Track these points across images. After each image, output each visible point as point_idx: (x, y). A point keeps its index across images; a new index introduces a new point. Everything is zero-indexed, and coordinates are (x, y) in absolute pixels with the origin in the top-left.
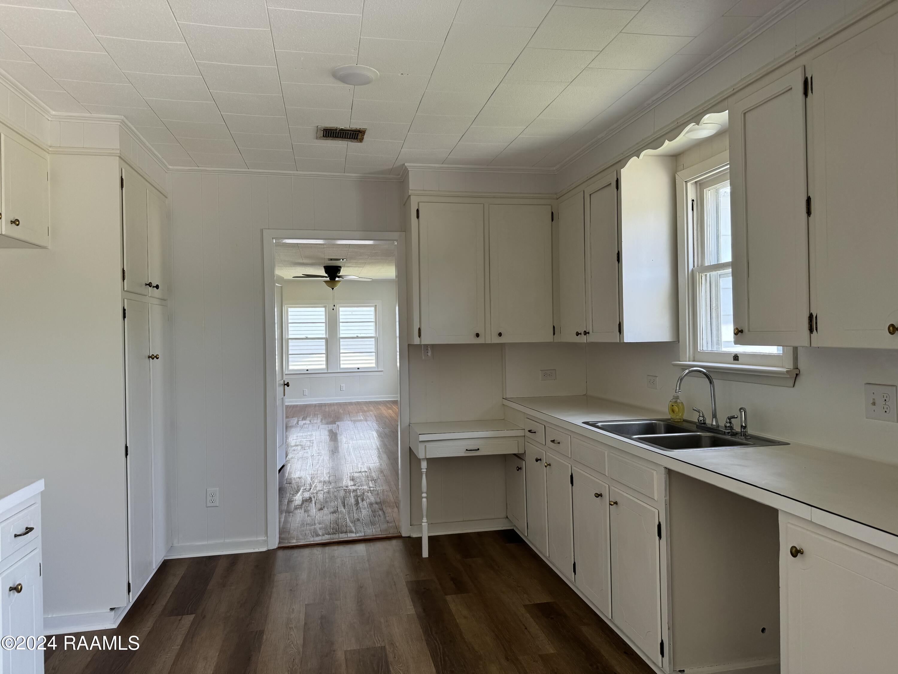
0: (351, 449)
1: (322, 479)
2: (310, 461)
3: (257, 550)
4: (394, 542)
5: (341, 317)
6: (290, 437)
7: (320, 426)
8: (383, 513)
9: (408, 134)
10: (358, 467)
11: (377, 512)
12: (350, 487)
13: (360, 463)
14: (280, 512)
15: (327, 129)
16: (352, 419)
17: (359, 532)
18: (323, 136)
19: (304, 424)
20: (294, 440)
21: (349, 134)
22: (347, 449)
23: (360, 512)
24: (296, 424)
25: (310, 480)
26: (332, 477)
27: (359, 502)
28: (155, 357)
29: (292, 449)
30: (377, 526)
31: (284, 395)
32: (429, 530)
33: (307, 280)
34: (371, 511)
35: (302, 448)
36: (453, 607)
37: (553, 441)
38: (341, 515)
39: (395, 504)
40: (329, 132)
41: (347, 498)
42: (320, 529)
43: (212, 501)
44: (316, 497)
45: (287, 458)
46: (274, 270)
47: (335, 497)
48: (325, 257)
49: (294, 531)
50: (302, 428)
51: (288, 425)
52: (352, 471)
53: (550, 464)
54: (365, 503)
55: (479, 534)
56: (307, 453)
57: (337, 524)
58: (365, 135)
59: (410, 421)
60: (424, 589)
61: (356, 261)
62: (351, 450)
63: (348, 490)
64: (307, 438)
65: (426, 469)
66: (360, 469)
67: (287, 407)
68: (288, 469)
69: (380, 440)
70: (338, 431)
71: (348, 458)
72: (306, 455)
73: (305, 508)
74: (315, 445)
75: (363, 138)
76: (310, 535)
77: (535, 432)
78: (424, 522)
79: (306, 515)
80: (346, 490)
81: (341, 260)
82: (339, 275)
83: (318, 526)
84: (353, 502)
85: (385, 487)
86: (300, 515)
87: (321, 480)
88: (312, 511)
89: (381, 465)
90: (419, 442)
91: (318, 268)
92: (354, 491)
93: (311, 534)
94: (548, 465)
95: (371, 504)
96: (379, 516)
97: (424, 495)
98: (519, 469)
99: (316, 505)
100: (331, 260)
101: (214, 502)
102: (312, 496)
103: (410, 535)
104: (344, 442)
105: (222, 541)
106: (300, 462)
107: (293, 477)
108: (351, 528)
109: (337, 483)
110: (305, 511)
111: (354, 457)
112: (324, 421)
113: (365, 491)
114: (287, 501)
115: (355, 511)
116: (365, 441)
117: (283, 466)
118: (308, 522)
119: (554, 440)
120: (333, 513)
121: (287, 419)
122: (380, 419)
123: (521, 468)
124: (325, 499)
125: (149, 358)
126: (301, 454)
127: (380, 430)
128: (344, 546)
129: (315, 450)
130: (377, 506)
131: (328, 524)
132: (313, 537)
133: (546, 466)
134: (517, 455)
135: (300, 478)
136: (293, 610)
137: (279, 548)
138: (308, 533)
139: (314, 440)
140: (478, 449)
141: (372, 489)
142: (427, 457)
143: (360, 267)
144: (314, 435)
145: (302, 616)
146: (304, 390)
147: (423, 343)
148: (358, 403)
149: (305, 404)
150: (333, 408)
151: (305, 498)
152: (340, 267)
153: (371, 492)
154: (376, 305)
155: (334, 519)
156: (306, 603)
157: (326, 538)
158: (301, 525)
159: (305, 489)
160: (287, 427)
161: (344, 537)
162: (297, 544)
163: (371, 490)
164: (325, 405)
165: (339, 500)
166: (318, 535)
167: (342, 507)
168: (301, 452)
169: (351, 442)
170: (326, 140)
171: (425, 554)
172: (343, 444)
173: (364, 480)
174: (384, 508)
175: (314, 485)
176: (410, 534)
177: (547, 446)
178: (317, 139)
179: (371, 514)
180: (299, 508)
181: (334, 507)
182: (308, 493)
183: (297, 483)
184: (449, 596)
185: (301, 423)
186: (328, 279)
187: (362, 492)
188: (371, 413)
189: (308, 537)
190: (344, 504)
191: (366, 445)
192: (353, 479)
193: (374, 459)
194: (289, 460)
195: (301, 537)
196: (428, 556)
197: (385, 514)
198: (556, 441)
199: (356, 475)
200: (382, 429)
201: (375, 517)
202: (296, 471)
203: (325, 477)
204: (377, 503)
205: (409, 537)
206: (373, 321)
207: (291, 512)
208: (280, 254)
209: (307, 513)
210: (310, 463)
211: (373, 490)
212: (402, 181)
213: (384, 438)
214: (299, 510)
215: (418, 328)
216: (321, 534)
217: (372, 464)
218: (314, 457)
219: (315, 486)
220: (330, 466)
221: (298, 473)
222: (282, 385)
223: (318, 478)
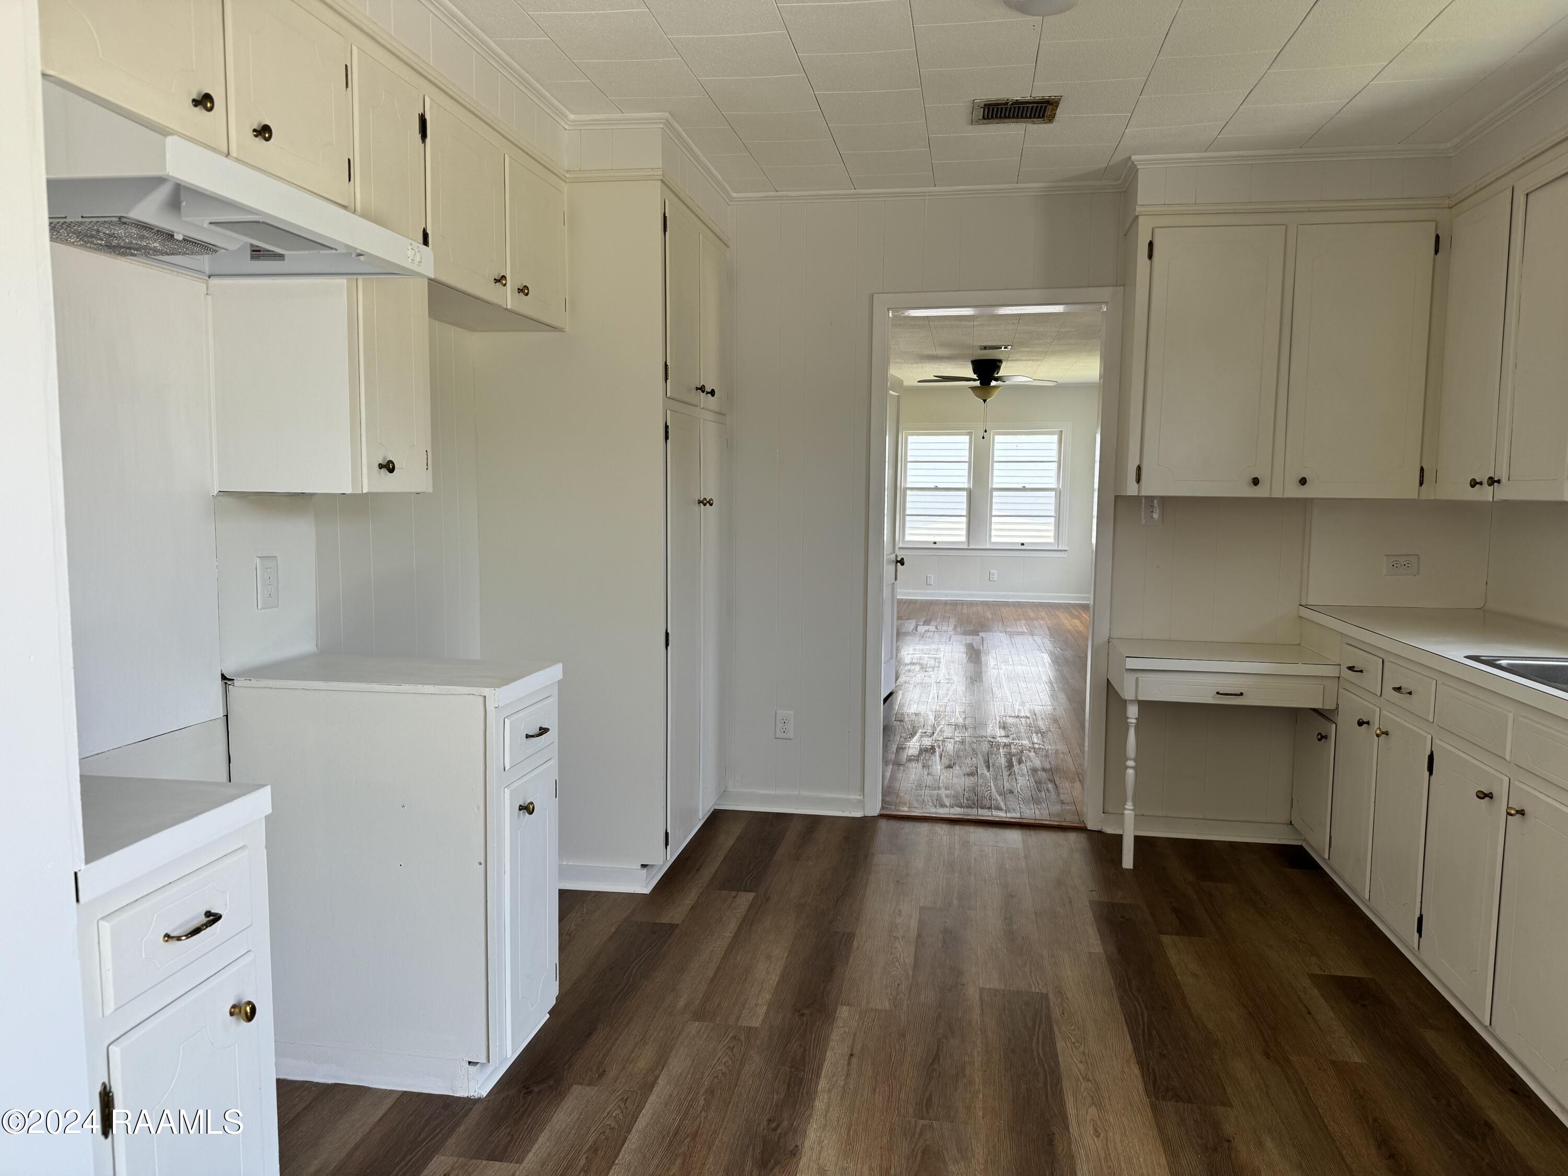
0: (1003, 678)
1: (953, 720)
2: (934, 690)
3: (847, 814)
4: (1072, 836)
5: (996, 453)
6: (903, 650)
7: (952, 637)
8: (1055, 787)
9: (1140, 99)
10: (1014, 709)
11: (1045, 783)
12: (999, 740)
13: (1018, 703)
14: (884, 763)
15: (990, 105)
16: (1007, 630)
17: (1012, 811)
18: (983, 117)
19: (926, 631)
20: (909, 654)
21: (1030, 108)
22: (997, 677)
23: (1014, 780)
24: (912, 631)
25: (933, 720)
26: (969, 719)
27: (1014, 764)
28: (708, 502)
29: (906, 668)
30: (1044, 805)
31: (896, 580)
32: (1136, 826)
33: (942, 386)
34: (1033, 780)
35: (922, 668)
36: (1173, 956)
37: (1398, 689)
38: (982, 780)
39: (1076, 776)
40: (993, 109)
41: (994, 756)
42: (947, 796)
43: (784, 730)
44: (941, 747)
45: (898, 682)
46: (887, 369)
47: (974, 751)
48: (975, 344)
49: (906, 793)
50: (922, 637)
51: (900, 631)
52: (1003, 713)
53: (1387, 732)
54: (1023, 766)
55: (1232, 845)
56: (930, 677)
57: (975, 793)
58: (1058, 108)
59: (1110, 634)
60: (1123, 917)
61: (1028, 349)
62: (1004, 681)
63: (996, 742)
64: (930, 653)
65: (1136, 719)
66: (1016, 712)
67: (900, 602)
68: (899, 698)
69: (1055, 668)
70: (983, 647)
71: (997, 692)
72: (927, 680)
73: (925, 761)
74: (943, 666)
75: (1055, 113)
76: (931, 804)
77: (1361, 671)
78: (1130, 810)
79: (926, 773)
80: (993, 742)
81: (1003, 347)
82: (996, 375)
83: (943, 792)
84: (1003, 762)
85: (1062, 747)
86: (914, 772)
87: (951, 721)
88: (935, 767)
89: (1055, 709)
90: (1125, 670)
91: (961, 364)
92: (1005, 745)
93: (933, 802)
94: (1383, 733)
95: (1034, 770)
96: (1048, 790)
97: (1131, 763)
98: (1322, 737)
99: (941, 759)
100: (985, 348)
101: (786, 731)
102: (935, 745)
103: (1102, 829)
104: (991, 667)
105: (797, 793)
106: (917, 691)
107: (906, 711)
108: (998, 802)
109: (977, 729)
110: (923, 767)
111: (1007, 692)
112: (958, 629)
113: (1024, 748)
114: (896, 746)
115: (1006, 777)
116: (1029, 667)
117: (891, 694)
118: (929, 783)
119: (1400, 688)
120: (969, 775)
121: (899, 622)
122: (1056, 633)
123: (1326, 736)
124: (957, 752)
125: (699, 503)
126: (919, 677)
127: (1056, 651)
128: (986, 829)
129: (943, 675)
130: (1044, 774)
131: (960, 790)
132: (935, 807)
133: (1378, 736)
134: (1319, 712)
135: (918, 715)
136: (900, 911)
137: (881, 816)
138: (927, 800)
139: (942, 658)
140: (1241, 694)
141: (1037, 746)
142: (1140, 699)
143: (1036, 360)
144: (942, 649)
145: (914, 924)
146: (928, 575)
147: (1143, 493)
148: (1019, 605)
149: (929, 600)
150: (974, 609)
151: (924, 746)
152: (1000, 361)
153: (1034, 752)
154: (1061, 431)
155: (971, 785)
156: (921, 905)
157: (956, 812)
158: (916, 787)
159: (925, 733)
160: (900, 635)
161: (986, 814)
162: (909, 814)
163: (1034, 748)
164: (962, 603)
165: (980, 757)
166: (943, 806)
167: (985, 768)
168: (919, 675)
169: (1004, 667)
170: (988, 124)
171: (1128, 861)
172: (989, 669)
173: (1023, 730)
174: (1057, 781)
175: (939, 728)
176: (1102, 827)
177: (1385, 699)
178: (972, 124)
179: (1034, 785)
180: (914, 760)
181: (971, 767)
182: (929, 739)
183: (913, 722)
184: (1167, 936)
185: (922, 629)
186: (978, 383)
187: (1019, 749)
188: (1041, 622)
189: (927, 805)
190: (987, 764)
191: (1031, 675)
192: (1004, 727)
193: (1042, 699)
194: (901, 685)
195: (915, 804)
196: (1132, 868)
197: (1058, 789)
198: (1406, 689)
199: (1010, 721)
200: (1059, 650)
201: (1040, 791)
202: (911, 704)
203: (957, 719)
204: (1044, 770)
205: (1100, 832)
206: (1054, 460)
207: (901, 765)
208: (898, 341)
209: (926, 770)
210: (934, 694)
211: (1040, 749)
212: (1125, 189)
213: (1062, 665)
214: (914, 763)
215: (1137, 466)
216: (948, 804)
217: (1039, 707)
218: (941, 685)
219: (941, 729)
220: (967, 702)
221: (914, 707)
222: (893, 562)
223: (946, 718)
